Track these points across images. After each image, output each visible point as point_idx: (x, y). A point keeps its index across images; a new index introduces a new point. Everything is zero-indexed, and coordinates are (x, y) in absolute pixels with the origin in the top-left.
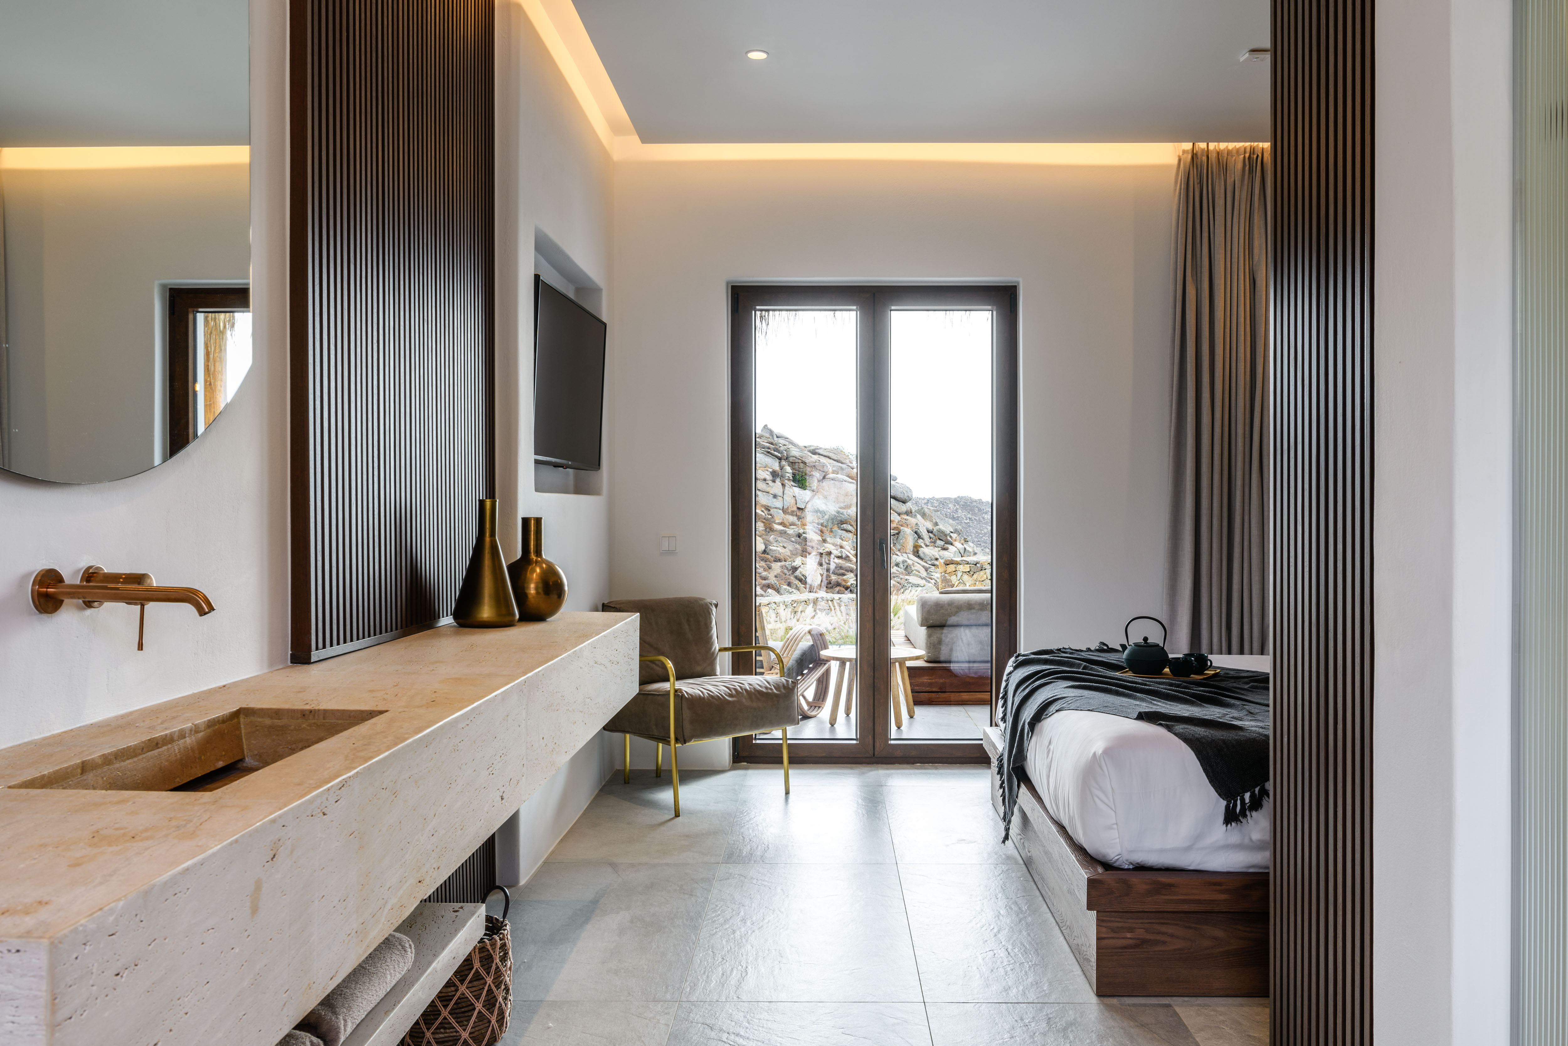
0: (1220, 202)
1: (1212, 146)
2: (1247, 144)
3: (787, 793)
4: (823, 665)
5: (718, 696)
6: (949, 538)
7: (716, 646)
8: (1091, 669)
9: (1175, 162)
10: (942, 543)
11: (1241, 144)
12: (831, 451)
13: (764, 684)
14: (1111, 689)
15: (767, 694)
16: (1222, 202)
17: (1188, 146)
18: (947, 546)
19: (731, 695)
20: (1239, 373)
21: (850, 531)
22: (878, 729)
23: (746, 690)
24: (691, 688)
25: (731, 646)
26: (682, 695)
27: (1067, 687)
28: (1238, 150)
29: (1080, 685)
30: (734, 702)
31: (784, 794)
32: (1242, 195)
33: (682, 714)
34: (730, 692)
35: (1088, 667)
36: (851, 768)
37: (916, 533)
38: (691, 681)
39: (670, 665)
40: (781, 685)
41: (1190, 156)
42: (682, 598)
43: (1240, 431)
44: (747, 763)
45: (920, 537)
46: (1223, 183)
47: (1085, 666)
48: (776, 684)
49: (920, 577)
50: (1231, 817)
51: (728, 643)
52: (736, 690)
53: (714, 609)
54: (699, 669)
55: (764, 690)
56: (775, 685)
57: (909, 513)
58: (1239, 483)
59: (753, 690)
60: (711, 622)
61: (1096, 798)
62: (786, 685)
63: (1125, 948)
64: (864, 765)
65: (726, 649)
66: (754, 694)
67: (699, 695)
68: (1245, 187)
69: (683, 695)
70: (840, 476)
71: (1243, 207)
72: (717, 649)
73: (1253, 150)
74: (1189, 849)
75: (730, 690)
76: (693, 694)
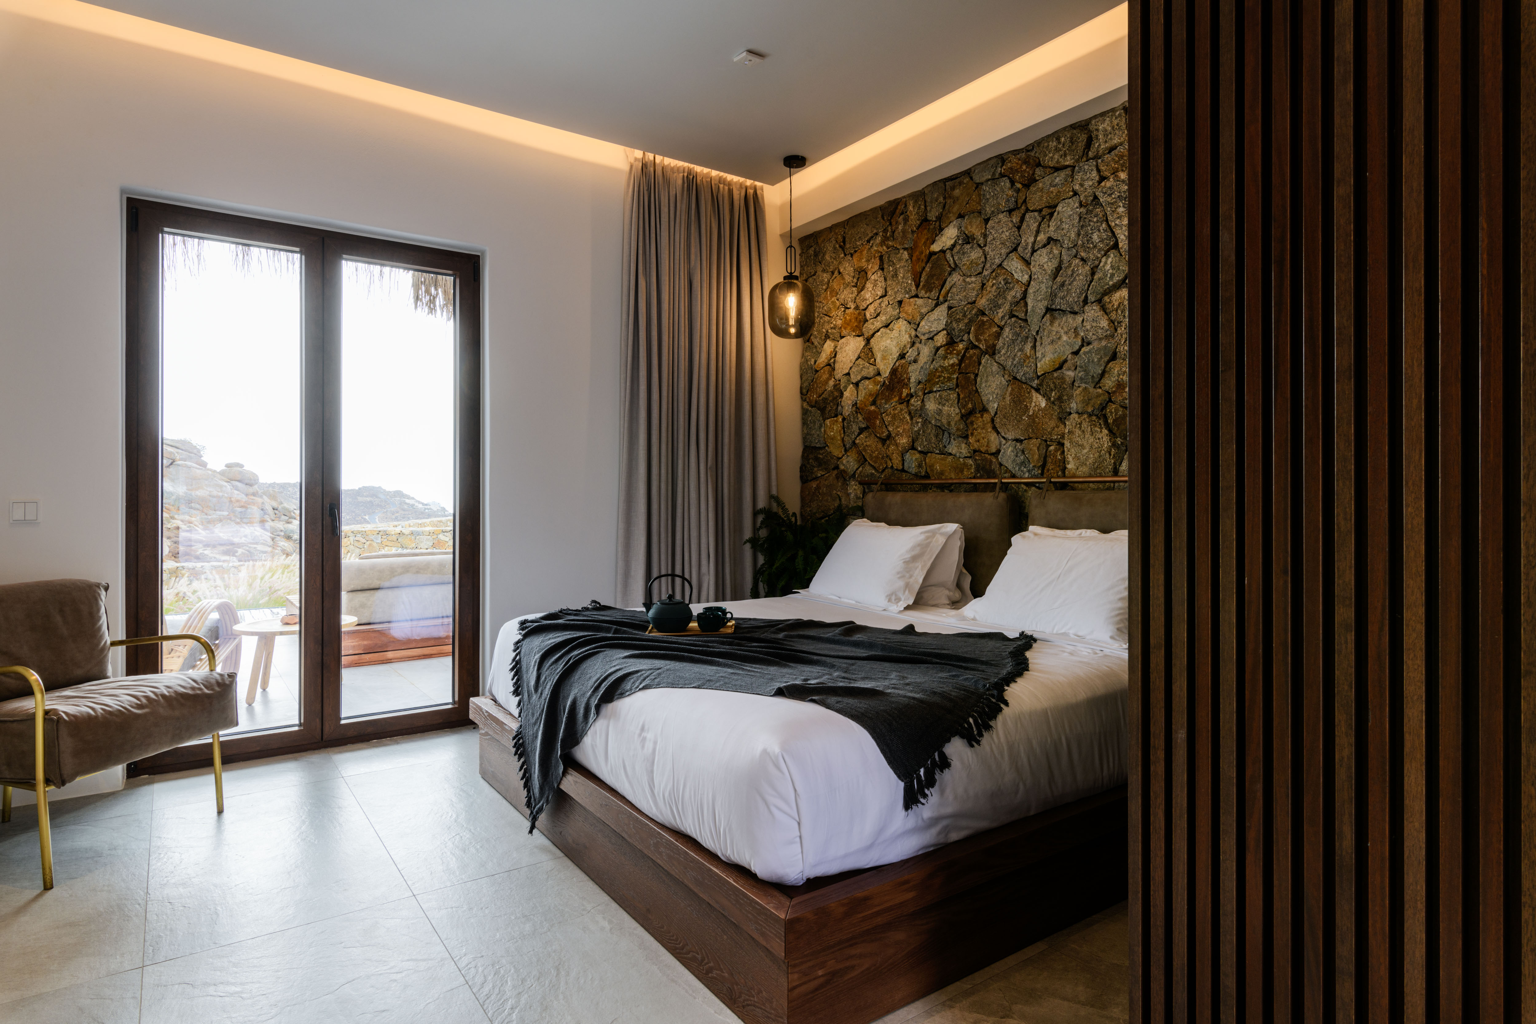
0: (665, 210)
1: (659, 159)
2: (686, 164)
3: (220, 811)
4: (232, 640)
5: (120, 711)
6: (292, 514)
7: (108, 639)
8: (625, 632)
9: (626, 168)
10: (287, 518)
11: (681, 164)
12: (178, 441)
13: (189, 683)
14: (683, 656)
15: (195, 696)
16: (666, 210)
17: (639, 154)
18: (290, 520)
19: (140, 707)
20: (680, 359)
21: (198, 509)
22: (327, 710)
23: (163, 696)
24: (73, 705)
25: (124, 638)
26: (58, 718)
27: (626, 657)
28: (678, 168)
29: (641, 654)
30: (145, 715)
31: (216, 813)
32: (682, 206)
33: (58, 745)
34: (139, 702)
35: (620, 630)
36: (296, 759)
37: (262, 510)
38: (68, 692)
39: (34, 677)
40: (213, 681)
41: (641, 165)
42: (48, 581)
43: (681, 409)
44: (149, 774)
45: (265, 514)
46: (667, 194)
47: (616, 629)
48: (207, 681)
49: (268, 545)
50: (911, 800)
51: (121, 635)
52: (147, 697)
53: (103, 593)
54: (79, 672)
55: (190, 692)
56: (205, 683)
57: (254, 494)
58: (681, 453)
59: (173, 694)
60: (99, 610)
61: (773, 809)
62: (220, 681)
63: (817, 989)
64: (308, 752)
65: (121, 643)
66: (176, 699)
67: (88, 714)
68: (685, 201)
69: (60, 718)
70: (189, 463)
71: (683, 217)
72: (109, 643)
73: (690, 171)
74: (870, 847)
75: (138, 699)
76: (78, 714)
